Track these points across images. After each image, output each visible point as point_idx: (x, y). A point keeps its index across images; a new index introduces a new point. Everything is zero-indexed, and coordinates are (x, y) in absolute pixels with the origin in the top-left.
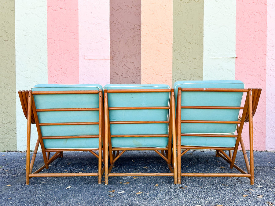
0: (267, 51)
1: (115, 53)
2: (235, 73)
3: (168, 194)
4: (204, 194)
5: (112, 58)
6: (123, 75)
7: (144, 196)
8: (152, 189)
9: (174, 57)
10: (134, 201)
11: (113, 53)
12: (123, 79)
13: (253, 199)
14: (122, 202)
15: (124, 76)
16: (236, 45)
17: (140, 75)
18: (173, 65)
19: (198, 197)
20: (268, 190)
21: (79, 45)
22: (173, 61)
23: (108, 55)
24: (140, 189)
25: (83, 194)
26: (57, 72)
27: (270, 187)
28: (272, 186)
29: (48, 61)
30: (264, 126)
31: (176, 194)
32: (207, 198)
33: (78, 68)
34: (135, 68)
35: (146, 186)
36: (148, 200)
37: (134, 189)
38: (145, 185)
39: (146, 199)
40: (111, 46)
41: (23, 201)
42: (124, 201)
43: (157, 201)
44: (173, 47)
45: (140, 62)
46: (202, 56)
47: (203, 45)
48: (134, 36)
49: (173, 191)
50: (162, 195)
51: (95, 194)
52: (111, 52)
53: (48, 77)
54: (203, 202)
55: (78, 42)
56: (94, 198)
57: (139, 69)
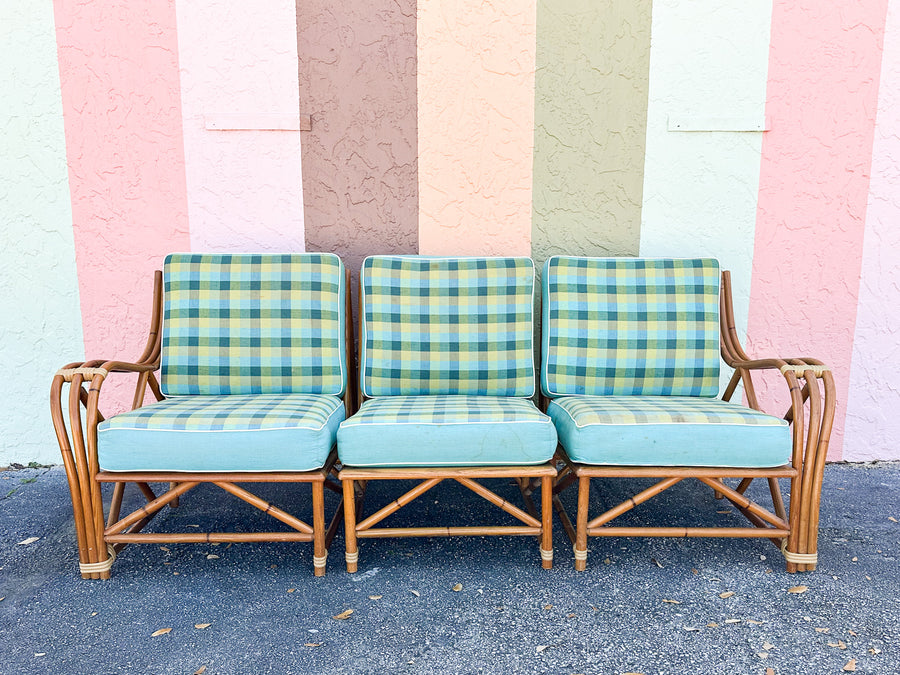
0: (879, 107)
1: (318, 109)
2: (758, 189)
3: (490, 635)
4: (598, 635)
5: (309, 124)
6: (351, 191)
7: (416, 644)
8: (443, 619)
9: (539, 126)
10: (382, 662)
11: (310, 106)
12: (352, 207)
13: (743, 652)
14: (347, 664)
15: (356, 196)
16: (769, 81)
17: (415, 195)
18: (535, 158)
19: (580, 647)
20: (798, 618)
21: (182, 73)
22: (535, 139)
23: (292, 115)
24: (405, 618)
25: (224, 639)
26: (103, 179)
27: (808, 610)
28: (816, 605)
29: (67, 137)
30: (843, 377)
31: (514, 634)
32: (606, 650)
33: (183, 162)
34: (395, 166)
35: (425, 607)
36: (426, 657)
37: (386, 619)
38: (421, 604)
39: (419, 655)
40: (305, 79)
41: (36, 668)
42: (352, 663)
43: (455, 662)
44: (538, 86)
45: (412, 144)
46: (643, 125)
47: (647, 79)
48: (391, 42)
49: (506, 624)
50: (472, 638)
51: (263, 640)
52: (303, 104)
53: (72, 198)
54: (591, 663)
55: (175, 63)
56: (259, 654)
57: (410, 171)
